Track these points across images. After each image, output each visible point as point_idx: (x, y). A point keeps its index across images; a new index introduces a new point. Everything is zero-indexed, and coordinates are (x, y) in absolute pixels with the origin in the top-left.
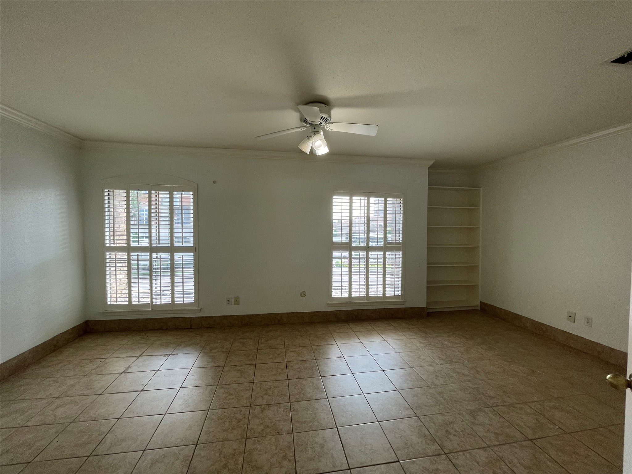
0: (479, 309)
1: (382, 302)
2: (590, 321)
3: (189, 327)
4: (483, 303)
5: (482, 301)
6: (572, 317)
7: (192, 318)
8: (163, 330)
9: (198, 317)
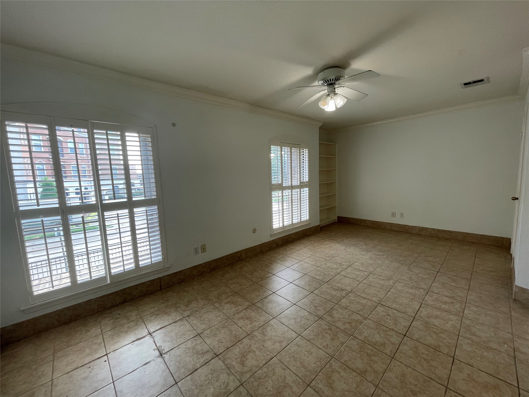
0: (337, 221)
1: (300, 226)
2: (403, 215)
3: (159, 288)
4: (339, 216)
5: (338, 216)
6: (393, 215)
7: (161, 278)
8: (127, 302)
9: (168, 275)
